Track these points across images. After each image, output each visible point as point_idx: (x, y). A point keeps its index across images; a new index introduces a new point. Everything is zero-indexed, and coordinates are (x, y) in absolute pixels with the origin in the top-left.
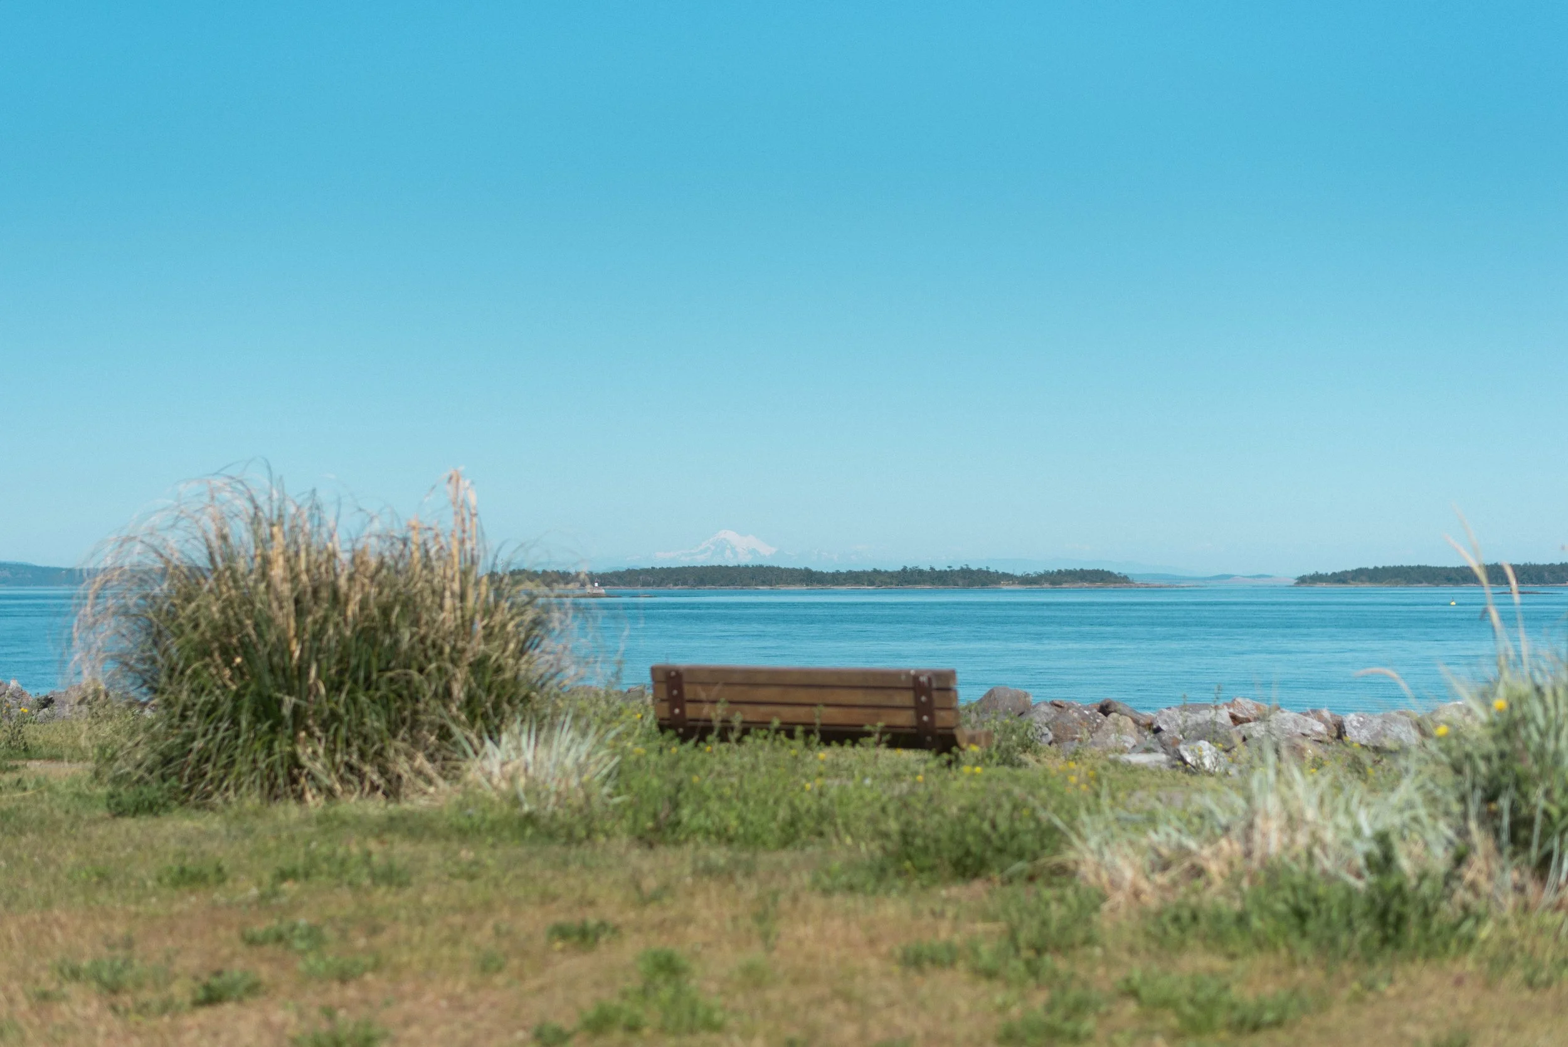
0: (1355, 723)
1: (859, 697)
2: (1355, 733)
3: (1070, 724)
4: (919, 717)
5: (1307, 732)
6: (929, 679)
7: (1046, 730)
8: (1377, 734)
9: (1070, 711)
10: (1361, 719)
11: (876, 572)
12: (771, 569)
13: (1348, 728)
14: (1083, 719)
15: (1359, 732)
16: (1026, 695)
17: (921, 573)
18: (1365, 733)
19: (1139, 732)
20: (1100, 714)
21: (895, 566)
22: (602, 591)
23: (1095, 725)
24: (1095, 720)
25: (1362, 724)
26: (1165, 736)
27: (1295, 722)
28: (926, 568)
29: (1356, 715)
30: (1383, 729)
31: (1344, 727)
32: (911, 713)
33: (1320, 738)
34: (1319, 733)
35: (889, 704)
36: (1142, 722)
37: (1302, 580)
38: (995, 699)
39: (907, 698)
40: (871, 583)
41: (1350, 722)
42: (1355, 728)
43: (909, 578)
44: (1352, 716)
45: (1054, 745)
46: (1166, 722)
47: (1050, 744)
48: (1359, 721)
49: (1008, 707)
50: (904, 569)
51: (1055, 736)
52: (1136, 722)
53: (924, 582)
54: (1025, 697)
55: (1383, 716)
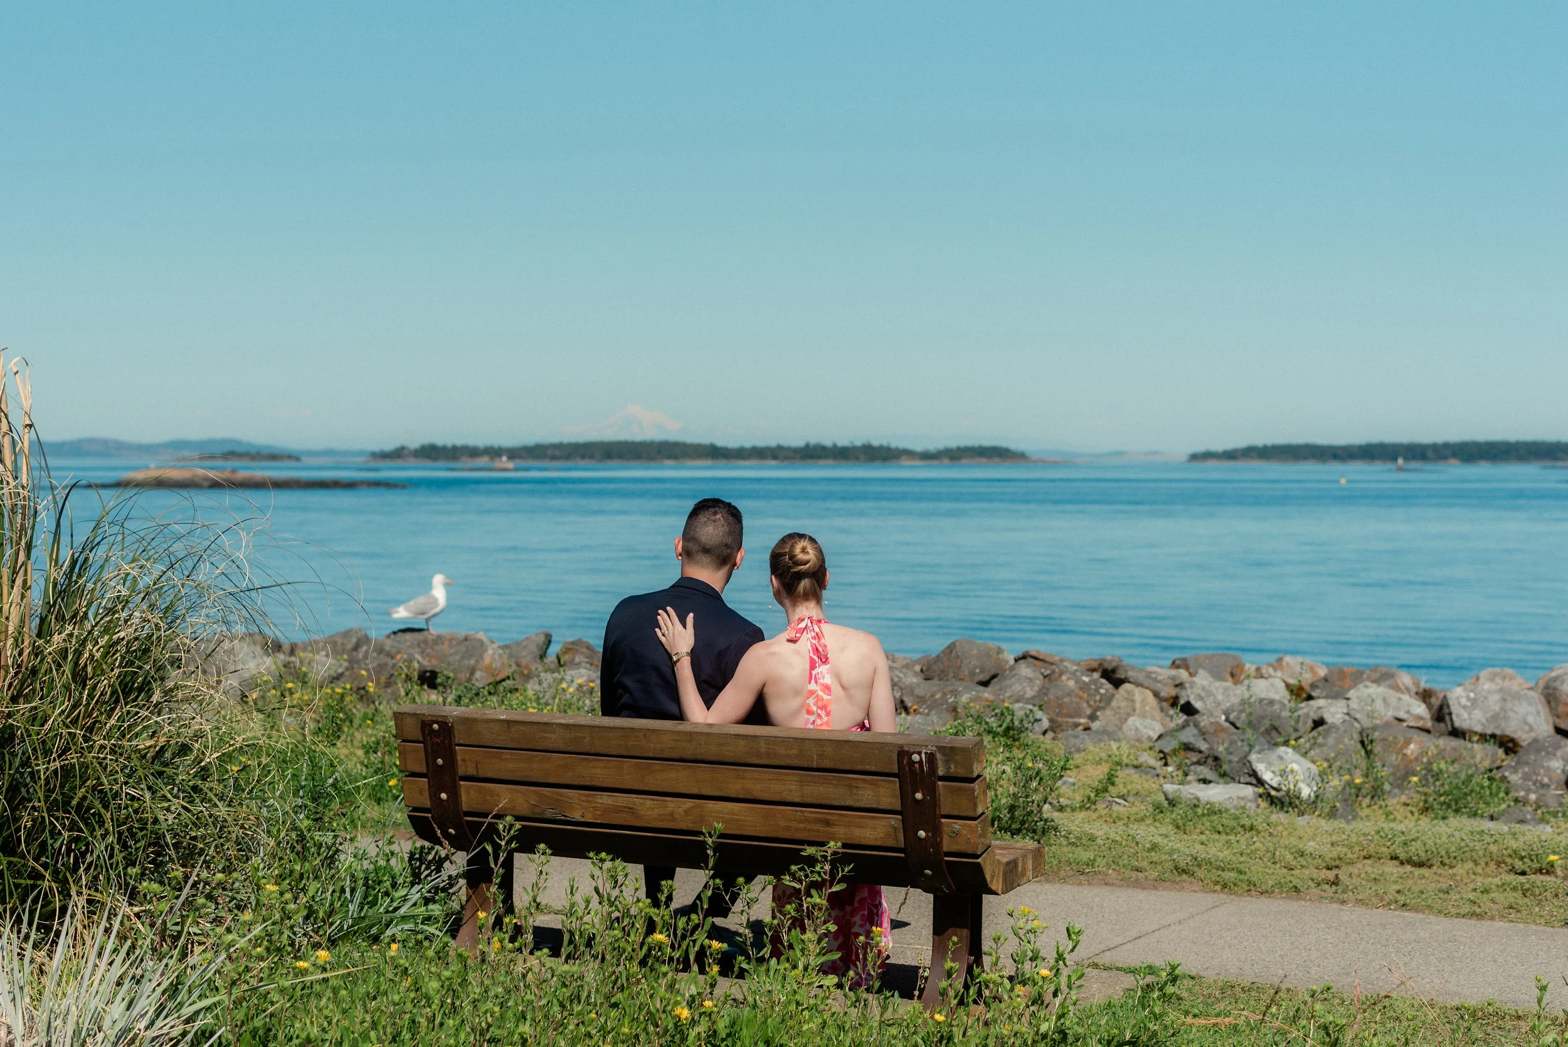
0: (1464, 701)
1: (790, 786)
2: (1466, 715)
3: (1066, 700)
4: (909, 829)
5: (1402, 715)
6: (931, 757)
7: (1039, 714)
8: (1495, 717)
9: (1064, 678)
10: (1472, 695)
11: (780, 448)
12: (676, 445)
13: (1454, 708)
14: (1081, 689)
15: (1470, 714)
16: (1000, 651)
17: (823, 448)
18: (1478, 714)
19: (1162, 710)
20: (1103, 681)
21: (799, 443)
22: (511, 465)
23: (1098, 698)
24: (1097, 690)
25: (1474, 702)
26: (1204, 721)
27: (1385, 700)
28: (828, 443)
29: (1465, 689)
30: (1502, 709)
31: (1448, 706)
32: (895, 820)
33: (1420, 724)
34: (1420, 718)
35: (849, 803)
36: (1163, 694)
37: (1194, 457)
38: (958, 657)
39: (887, 794)
40: (775, 458)
41: (1458, 698)
42: (1464, 707)
43: (811, 454)
44: (1459, 691)
45: (1050, 735)
46: (1200, 698)
47: (1044, 733)
48: (1468, 697)
49: (975, 668)
50: (807, 446)
51: (1051, 720)
52: (1156, 694)
53: (826, 457)
54: (998, 653)
55: (1501, 690)
